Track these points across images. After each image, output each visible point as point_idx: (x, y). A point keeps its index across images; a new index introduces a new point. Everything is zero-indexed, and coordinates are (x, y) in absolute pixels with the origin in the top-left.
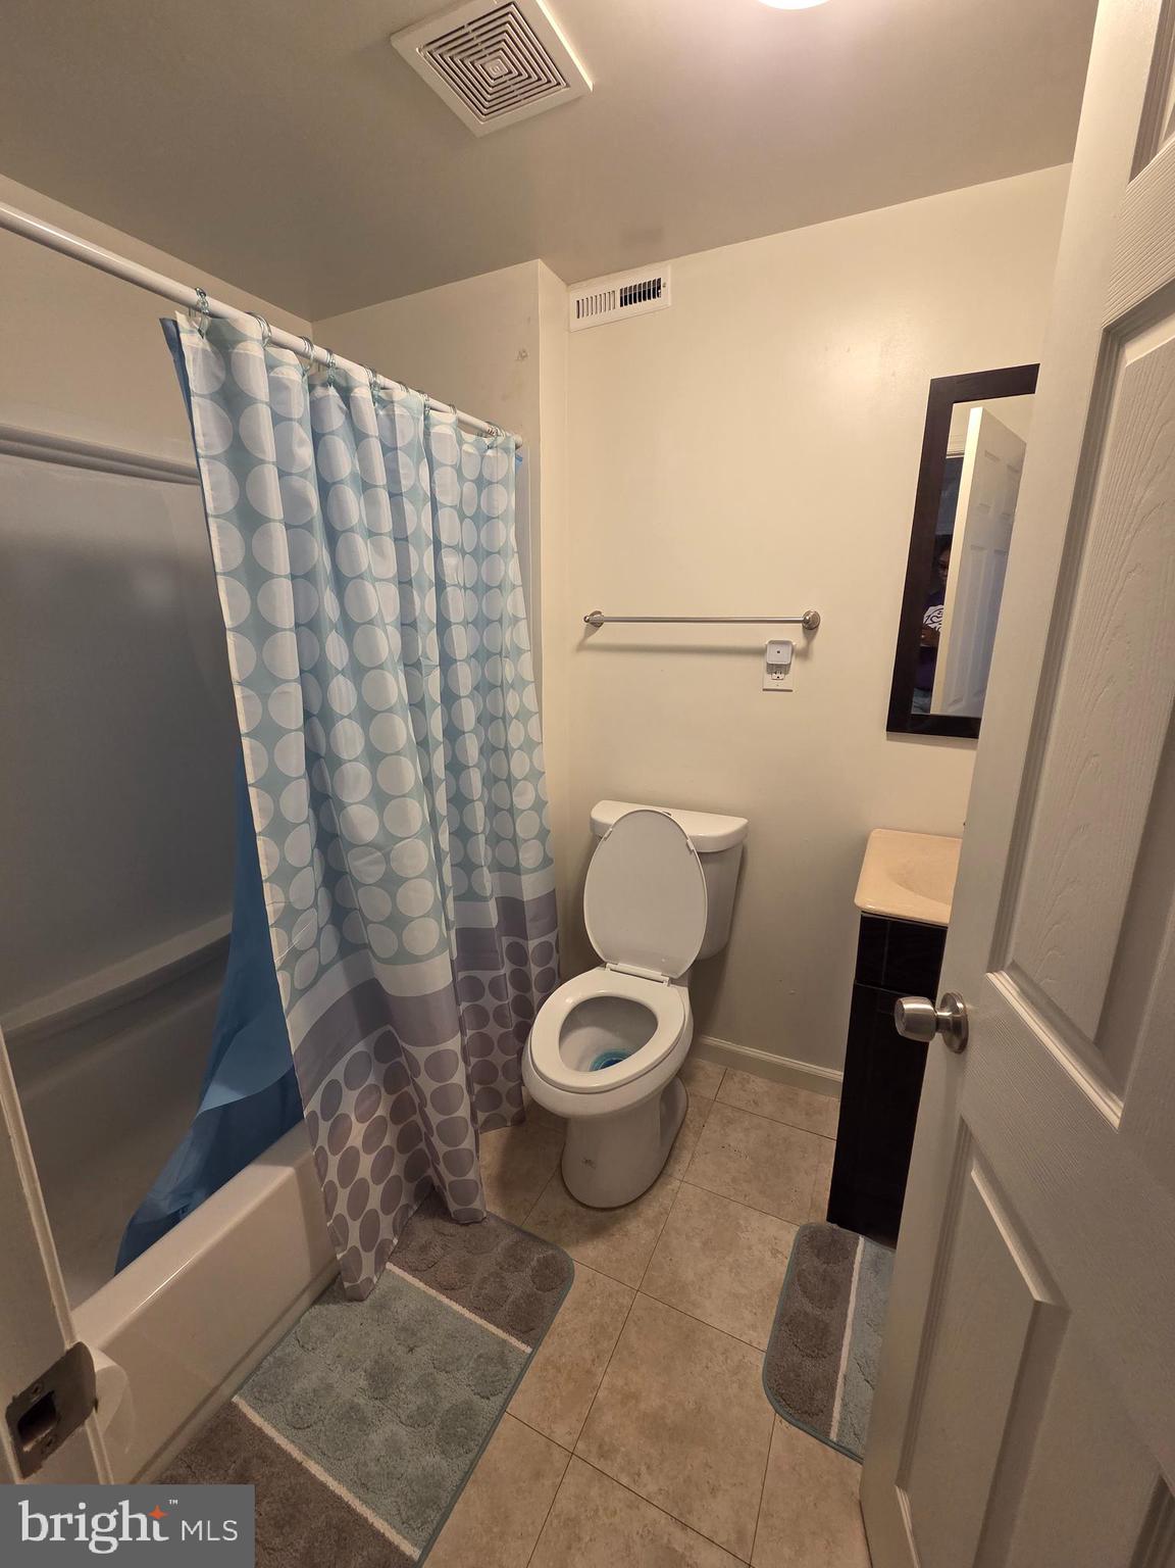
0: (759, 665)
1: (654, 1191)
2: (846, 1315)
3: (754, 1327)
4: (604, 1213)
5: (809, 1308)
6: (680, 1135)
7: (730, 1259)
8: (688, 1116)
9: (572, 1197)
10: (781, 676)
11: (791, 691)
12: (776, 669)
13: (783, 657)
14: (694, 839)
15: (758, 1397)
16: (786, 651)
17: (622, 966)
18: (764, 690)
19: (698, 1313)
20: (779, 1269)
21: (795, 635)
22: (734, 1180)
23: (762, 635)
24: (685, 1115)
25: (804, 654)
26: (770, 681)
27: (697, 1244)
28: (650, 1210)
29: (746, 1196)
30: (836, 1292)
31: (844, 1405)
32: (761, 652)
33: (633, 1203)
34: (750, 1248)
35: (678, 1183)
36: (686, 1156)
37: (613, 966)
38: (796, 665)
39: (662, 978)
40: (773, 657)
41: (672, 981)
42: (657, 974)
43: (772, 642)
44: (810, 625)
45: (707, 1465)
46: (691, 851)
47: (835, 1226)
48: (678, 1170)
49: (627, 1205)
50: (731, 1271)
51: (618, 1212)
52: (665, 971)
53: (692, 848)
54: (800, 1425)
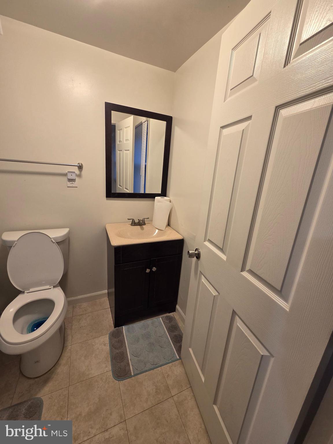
0: (65, 179)
1: (63, 354)
2: (126, 346)
3: (106, 367)
4: (47, 374)
5: (117, 351)
6: (65, 333)
7: (94, 355)
8: (66, 326)
9: (31, 378)
10: (73, 183)
11: (77, 187)
12: (70, 180)
13: (73, 177)
14: (54, 238)
15: (113, 382)
16: (74, 175)
17: (31, 290)
18: (68, 187)
19: (90, 376)
20: (107, 348)
21: (76, 170)
22: (87, 334)
23: (66, 170)
24: (65, 326)
25: (79, 176)
26: (69, 184)
27: (83, 358)
28: (63, 361)
29: (92, 336)
30: (122, 342)
31: (132, 365)
32: (65, 175)
33: (57, 364)
34: (98, 349)
35: (70, 346)
36: (70, 338)
37: (28, 291)
38: (77, 179)
39: (50, 287)
40: (70, 177)
41: (54, 287)
42: (48, 287)
43: (69, 172)
44: (80, 167)
45: (107, 410)
46: (53, 243)
47: (117, 328)
48: (69, 344)
49: (55, 365)
50: (95, 358)
51: (52, 370)
52: (50, 285)
53: (54, 241)
54: (125, 378)
